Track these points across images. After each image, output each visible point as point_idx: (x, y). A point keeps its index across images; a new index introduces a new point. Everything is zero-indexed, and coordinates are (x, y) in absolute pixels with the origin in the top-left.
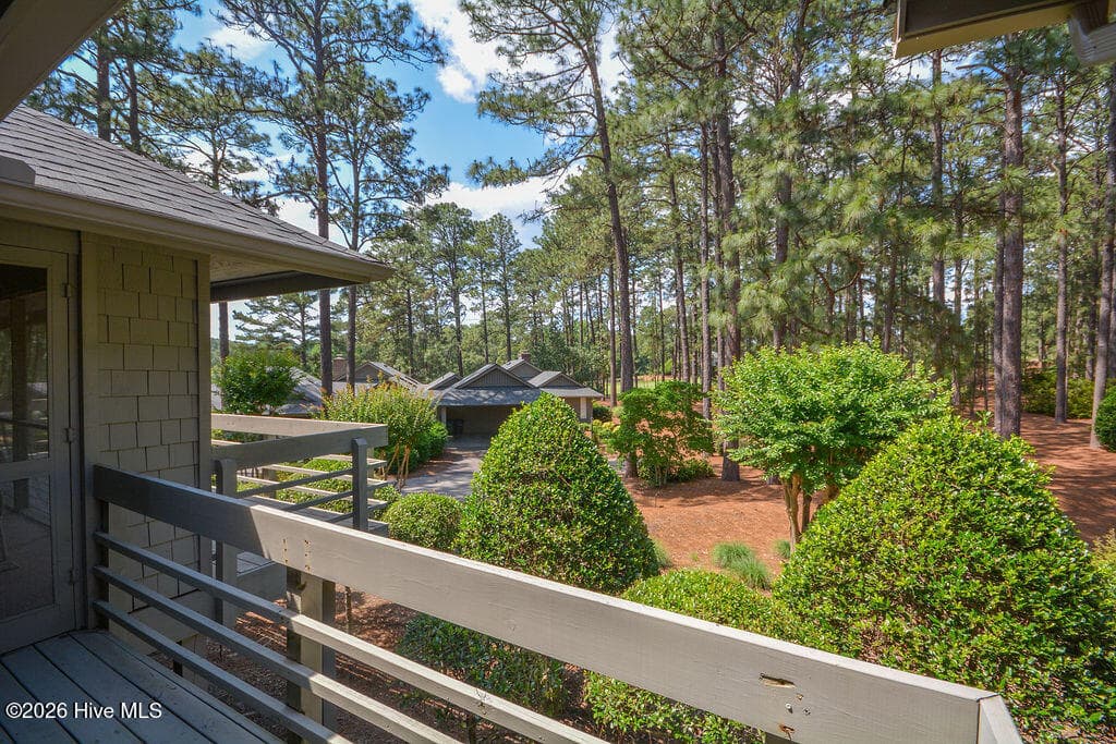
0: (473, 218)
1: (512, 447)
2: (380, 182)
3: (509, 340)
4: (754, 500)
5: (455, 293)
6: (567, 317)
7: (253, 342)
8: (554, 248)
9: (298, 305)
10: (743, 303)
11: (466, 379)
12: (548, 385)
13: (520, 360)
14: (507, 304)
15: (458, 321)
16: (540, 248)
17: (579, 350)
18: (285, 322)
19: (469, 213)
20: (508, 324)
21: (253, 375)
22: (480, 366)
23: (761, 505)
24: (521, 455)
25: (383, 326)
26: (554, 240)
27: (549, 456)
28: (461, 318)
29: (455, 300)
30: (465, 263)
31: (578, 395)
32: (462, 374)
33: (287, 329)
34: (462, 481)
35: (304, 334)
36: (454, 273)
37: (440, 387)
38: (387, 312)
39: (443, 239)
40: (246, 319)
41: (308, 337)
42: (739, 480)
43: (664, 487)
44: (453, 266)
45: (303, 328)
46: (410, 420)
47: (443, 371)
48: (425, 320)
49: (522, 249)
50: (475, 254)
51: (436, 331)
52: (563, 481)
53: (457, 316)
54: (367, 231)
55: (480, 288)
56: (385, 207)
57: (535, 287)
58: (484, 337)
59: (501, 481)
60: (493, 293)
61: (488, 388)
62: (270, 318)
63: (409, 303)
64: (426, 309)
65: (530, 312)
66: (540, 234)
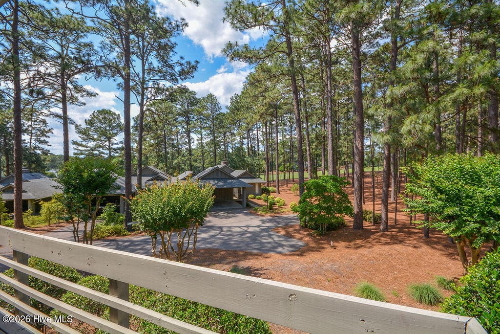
0: (197, 96)
2: (156, 71)
5: (188, 132)
7: (82, 156)
8: (236, 112)
9: (107, 137)
12: (240, 177)
14: (214, 138)
15: (190, 146)
16: (229, 111)
18: (100, 146)
19: (195, 93)
20: (215, 147)
21: (85, 175)
25: (152, 148)
29: (189, 136)
30: (193, 118)
33: (101, 149)
35: (110, 152)
36: (188, 123)
38: (152, 141)
39: (182, 105)
40: (79, 145)
41: (112, 154)
44: (187, 119)
45: (110, 149)
48: (173, 146)
50: (199, 113)
53: (189, 143)
54: (149, 96)
55: (200, 130)
57: (226, 130)
58: (202, 154)
62: (92, 144)
63: (165, 137)
64: (173, 140)
65: (222, 142)
66: (229, 104)
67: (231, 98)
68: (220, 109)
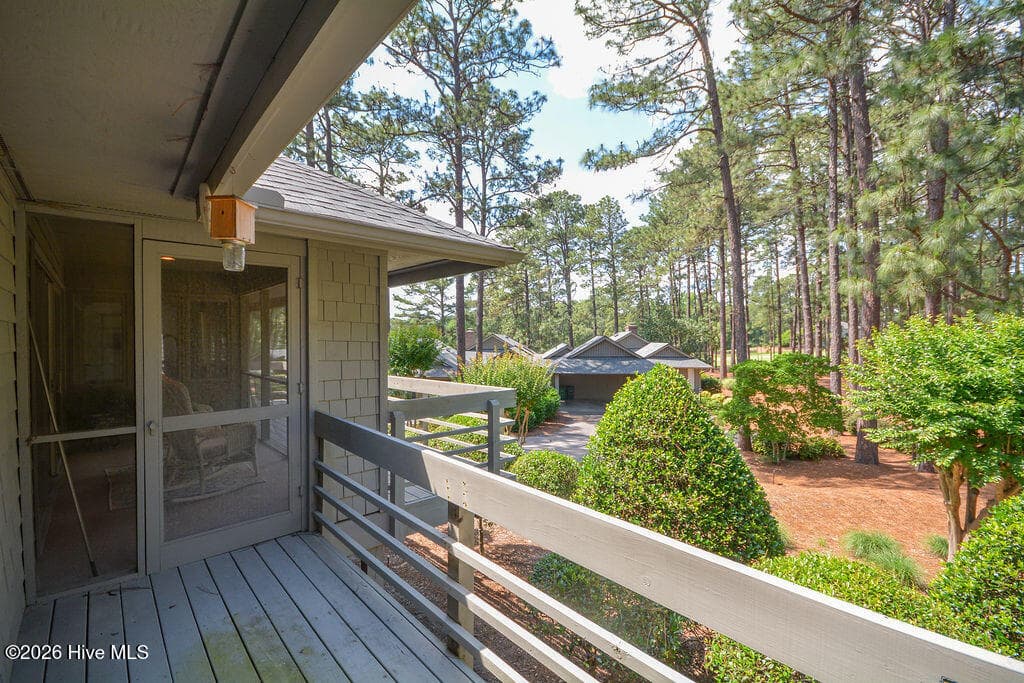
0: (582, 203)
1: (627, 414)
3: (616, 314)
4: (898, 487)
5: (566, 272)
6: (674, 290)
7: (406, 319)
8: (661, 225)
9: (439, 288)
10: (885, 268)
11: (576, 350)
12: (654, 356)
13: (627, 332)
14: (614, 281)
15: (569, 297)
16: (647, 224)
17: (686, 322)
18: (429, 302)
19: (578, 198)
20: (615, 299)
21: (409, 346)
22: (589, 337)
23: (908, 494)
24: (636, 422)
25: (505, 303)
26: (661, 216)
27: (664, 424)
28: (572, 294)
29: (567, 278)
30: (576, 244)
31: (686, 366)
32: (573, 345)
33: (430, 307)
34: (573, 442)
35: (443, 312)
36: (566, 253)
37: (554, 357)
38: (508, 291)
39: (556, 223)
40: (401, 300)
41: (446, 313)
42: (877, 462)
43: (781, 464)
44: (564, 247)
45: (442, 306)
46: (530, 386)
47: (556, 342)
48: (540, 296)
49: (628, 228)
50: (585, 235)
51: (550, 307)
52: (679, 450)
53: (568, 291)
54: (493, 223)
55: (589, 266)
56: (507, 200)
57: (642, 262)
58: (593, 311)
59: (617, 444)
60: (602, 270)
61: (595, 358)
62: (418, 299)
63: (527, 282)
64: (541, 286)
65: (636, 286)
68: (626, 223)
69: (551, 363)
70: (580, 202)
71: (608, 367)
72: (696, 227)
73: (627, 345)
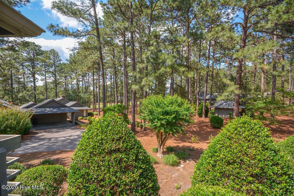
0: (42, 49)
3: (56, 91)
5: (33, 75)
6: (78, 84)
8: (74, 64)
11: (39, 105)
12: (73, 106)
13: (61, 98)
14: (56, 79)
15: (35, 84)
16: (69, 63)
17: (82, 95)
19: (40, 47)
20: (56, 86)
22: (43, 100)
26: (74, 61)
28: (36, 83)
29: (33, 76)
30: (38, 64)
31: (83, 109)
32: (35, 103)
36: (33, 67)
37: (27, 107)
39: (28, 54)
42: (135, 131)
44: (33, 64)
47: (28, 101)
48: (19, 83)
49: (61, 62)
50: (43, 61)
51: (25, 87)
53: (34, 82)
55: (44, 73)
57: (66, 75)
58: (46, 89)
60: (50, 75)
61: (50, 107)
64: (19, 78)
65: (64, 83)
66: (69, 58)
67: (70, 54)
68: (60, 60)
69: (26, 110)
70: (41, 49)
71: (55, 110)
72: (87, 66)
73: (62, 102)
